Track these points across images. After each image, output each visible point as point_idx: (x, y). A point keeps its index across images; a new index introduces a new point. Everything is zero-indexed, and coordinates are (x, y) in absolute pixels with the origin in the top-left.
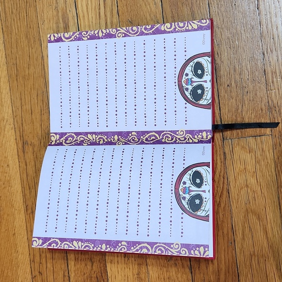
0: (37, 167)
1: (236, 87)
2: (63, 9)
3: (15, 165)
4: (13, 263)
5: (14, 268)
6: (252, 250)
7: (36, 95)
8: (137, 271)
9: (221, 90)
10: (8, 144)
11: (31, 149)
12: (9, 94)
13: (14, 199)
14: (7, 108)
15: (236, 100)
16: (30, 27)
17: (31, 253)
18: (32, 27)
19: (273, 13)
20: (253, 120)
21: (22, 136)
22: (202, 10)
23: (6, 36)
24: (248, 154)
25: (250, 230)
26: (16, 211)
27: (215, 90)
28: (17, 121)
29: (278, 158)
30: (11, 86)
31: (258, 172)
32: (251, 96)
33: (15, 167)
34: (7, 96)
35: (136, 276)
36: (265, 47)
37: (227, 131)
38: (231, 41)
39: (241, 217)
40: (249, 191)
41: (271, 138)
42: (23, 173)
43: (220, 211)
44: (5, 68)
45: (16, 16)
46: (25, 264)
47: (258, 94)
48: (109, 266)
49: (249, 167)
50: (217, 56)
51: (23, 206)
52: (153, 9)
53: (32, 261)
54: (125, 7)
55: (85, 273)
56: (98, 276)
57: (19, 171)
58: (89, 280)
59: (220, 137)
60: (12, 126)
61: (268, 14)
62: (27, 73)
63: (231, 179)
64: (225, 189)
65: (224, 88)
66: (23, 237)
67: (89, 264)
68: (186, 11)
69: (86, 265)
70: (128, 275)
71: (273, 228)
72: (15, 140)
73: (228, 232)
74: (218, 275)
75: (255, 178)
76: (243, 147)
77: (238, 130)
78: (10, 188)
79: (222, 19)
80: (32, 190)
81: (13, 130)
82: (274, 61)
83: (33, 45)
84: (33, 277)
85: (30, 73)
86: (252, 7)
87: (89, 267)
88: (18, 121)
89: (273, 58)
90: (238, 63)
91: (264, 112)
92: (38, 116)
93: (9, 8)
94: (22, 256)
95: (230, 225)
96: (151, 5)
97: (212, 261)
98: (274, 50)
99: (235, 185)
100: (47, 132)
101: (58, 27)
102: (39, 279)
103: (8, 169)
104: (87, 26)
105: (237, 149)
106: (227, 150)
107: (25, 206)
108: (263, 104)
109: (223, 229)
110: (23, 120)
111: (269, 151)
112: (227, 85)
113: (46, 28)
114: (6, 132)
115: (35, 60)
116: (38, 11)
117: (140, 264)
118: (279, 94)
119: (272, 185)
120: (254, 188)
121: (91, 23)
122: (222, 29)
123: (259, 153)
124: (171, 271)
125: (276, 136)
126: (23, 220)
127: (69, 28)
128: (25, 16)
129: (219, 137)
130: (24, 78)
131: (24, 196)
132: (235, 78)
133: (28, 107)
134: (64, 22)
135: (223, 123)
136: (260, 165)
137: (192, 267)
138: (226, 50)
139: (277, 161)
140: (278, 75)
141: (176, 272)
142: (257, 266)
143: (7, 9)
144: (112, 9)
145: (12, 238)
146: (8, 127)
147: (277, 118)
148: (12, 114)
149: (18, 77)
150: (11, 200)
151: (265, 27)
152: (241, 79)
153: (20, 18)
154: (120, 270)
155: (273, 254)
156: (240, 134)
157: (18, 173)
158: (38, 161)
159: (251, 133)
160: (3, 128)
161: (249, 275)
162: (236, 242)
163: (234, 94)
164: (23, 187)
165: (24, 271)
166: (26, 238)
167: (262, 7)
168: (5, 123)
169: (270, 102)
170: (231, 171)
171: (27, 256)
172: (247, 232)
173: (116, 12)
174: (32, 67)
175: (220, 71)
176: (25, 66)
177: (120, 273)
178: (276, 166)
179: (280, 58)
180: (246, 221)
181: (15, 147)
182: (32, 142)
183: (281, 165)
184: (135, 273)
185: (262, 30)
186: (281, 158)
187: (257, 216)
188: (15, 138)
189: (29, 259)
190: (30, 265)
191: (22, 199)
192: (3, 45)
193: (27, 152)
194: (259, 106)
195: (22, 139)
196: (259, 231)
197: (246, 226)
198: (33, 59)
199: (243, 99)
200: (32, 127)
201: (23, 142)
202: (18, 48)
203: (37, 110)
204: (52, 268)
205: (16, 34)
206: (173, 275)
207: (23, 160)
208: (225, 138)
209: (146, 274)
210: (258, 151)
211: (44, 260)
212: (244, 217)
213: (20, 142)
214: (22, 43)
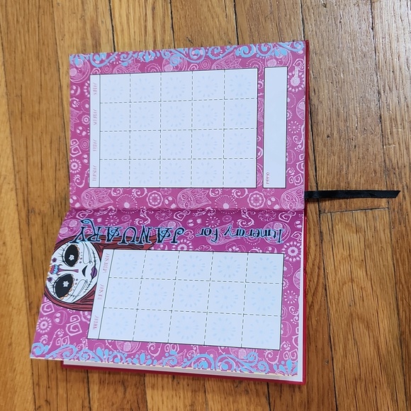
0: (47, 246)
1: (340, 139)
2: (92, 19)
3: (15, 243)
4: (8, 386)
5: (9, 394)
6: (357, 372)
7: (49, 142)
8: (190, 401)
9: (318, 142)
10: (6, 212)
11: (39, 220)
12: (9, 139)
13: (12, 293)
14: (6, 159)
15: (339, 157)
16: (43, 44)
17: (34, 373)
18: (46, 43)
19: (394, 35)
20: (362, 187)
21: (26, 201)
22: (293, 28)
23: (7, 54)
24: (355, 235)
25: (356, 343)
26: (15, 311)
27: (310, 142)
28: (20, 179)
29: (397, 241)
30: (12, 127)
31: (368, 261)
32: (361, 152)
33: (14, 245)
34: (6, 141)
35: (188, 408)
36: (381, 84)
37: (325, 201)
38: (334, 73)
39: (343, 325)
41: (387, 212)
42: (26, 255)
43: (313, 316)
44: (5, 101)
45: (23, 26)
46: (26, 388)
47: (371, 149)
48: (149, 392)
49: (356, 254)
50: (313, 94)
51: (24, 303)
52: (223, 24)
53: (36, 384)
54: (183, 20)
55: (114, 403)
56: (133, 408)
57: (20, 252)
59: (316, 209)
60: (12, 185)
61: (387, 36)
62: (37, 108)
63: (330, 269)
64: (321, 285)
65: (322, 140)
66: (24, 349)
67: (121, 389)
68: (270, 27)
69: (116, 391)
70: (176, 407)
72: (15, 207)
73: (323, 346)
74: (308, 408)
75: (364, 270)
76: (347, 225)
77: (341, 200)
78: (6, 276)
79: (321, 42)
81: (14, 192)
82: (394, 104)
83: (46, 69)
84: (37, 408)
85: (41, 109)
86: (364, 26)
87: (120, 394)
88: (22, 178)
89: (392, 98)
90: (343, 104)
91: (378, 175)
92: (51, 173)
93: (13, 15)
94: (21, 377)
95: (326, 337)
96: (221, 18)
97: (299, 388)
98: (394, 88)
99: (335, 279)
100: (63, 196)
101: (84, 45)
102: (46, 410)
103: (5, 248)
104: (126, 45)
105: (339, 227)
106: (324, 229)
107: (28, 304)
108: (377, 164)
109: (316, 342)
110: (29, 177)
111: (384, 230)
112: (326, 136)
113: (66, 46)
114: (3, 195)
115: (49, 91)
116: (56, 20)
117: (195, 391)
118: (400, 150)
119: (388, 279)
120: (363, 285)
121: (132, 41)
122: (322, 55)
123: (369, 234)
124: (240, 401)
125: (394, 210)
126: (24, 323)
127: (100, 47)
128: (37, 26)
129: (313, 209)
130: (32, 116)
131: (27, 288)
132: (338, 126)
133: (37, 158)
134: (94, 37)
135: (320, 189)
136: (371, 251)
137: (271, 395)
138: (326, 86)
139: (395, 245)
140: (399, 123)
141: (247, 403)
142: (364, 396)
143: (10, 16)
144: (164, 22)
145: (7, 350)
146: (5, 187)
147: (397, 184)
148: (12, 168)
149: (23, 116)
150: (8, 294)
151: (381, 55)
152: (347, 127)
153: (28, 30)
154: (165, 399)
155: (388, 379)
156: (344, 206)
157: (19, 255)
159: (359, 205)
161: (352, 408)
162: (334, 360)
163: (336, 149)
164: (25, 275)
165: (23, 398)
166: (27, 349)
167: (378, 27)
168: (2, 182)
169: (387, 162)
170: (330, 258)
171: (29, 377)
172: (350, 346)
173: (170, 26)
174: (44, 102)
175: (317, 115)
176: (35, 99)
177: (165, 403)
178: (394, 252)
179: (402, 100)
180: (350, 331)
181: (16, 216)
182: (42, 210)
183: (401, 251)
184: (187, 404)
185: (377, 59)
186: (400, 241)
187: (366, 323)
188: (16, 203)
189: (31, 381)
190: (32, 391)
191: (24, 293)
192: (3, 67)
193: (34, 225)
194: (372, 166)
195: (26, 205)
196: (368, 344)
197: (350, 337)
198: (47, 89)
199: (349, 155)
200: (42, 187)
201: (28, 210)
202: (25, 73)
203: (50, 164)
204: (65, 395)
205: (22, 53)
206: (242, 407)
207: (27, 236)
208: (322, 211)
209: (203, 406)
210: (369, 230)
211: (54, 383)
212: (347, 324)
213: (23, 209)
214: (31, 66)
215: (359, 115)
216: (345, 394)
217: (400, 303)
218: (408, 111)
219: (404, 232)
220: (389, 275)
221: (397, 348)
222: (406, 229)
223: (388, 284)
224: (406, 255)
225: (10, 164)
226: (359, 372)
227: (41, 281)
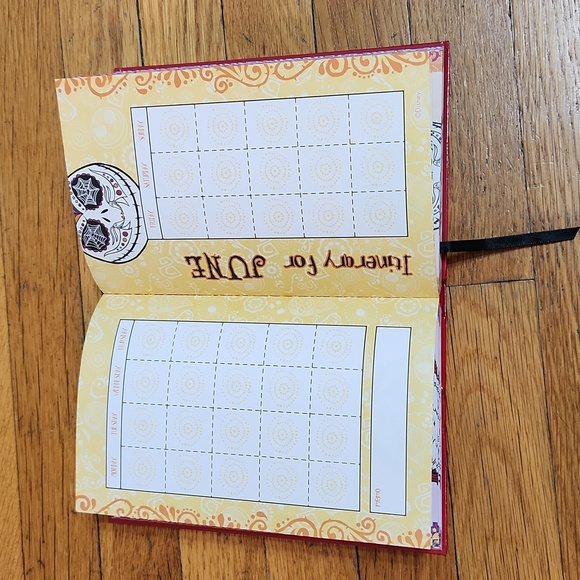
0: (44, 336)
1: (462, 178)
2: (111, 11)
6: (488, 527)
7: (49, 186)
8: (243, 565)
11: (34, 298)
15: (461, 205)
16: (44, 47)
17: (23, 520)
18: (47, 46)
19: (541, 24)
21: (17, 272)
22: (394, 18)
24: (485, 320)
25: (486, 482)
28: (8, 240)
29: (548, 330)
31: (505, 359)
32: (494, 196)
35: (241, 576)
36: (523, 95)
38: (453, 81)
39: (467, 455)
40: (485, 398)
41: (533, 285)
42: (16, 349)
45: (16, 23)
46: (11, 542)
47: (508, 191)
48: (184, 551)
49: (486, 348)
51: (12, 418)
52: (295, 13)
53: (26, 537)
54: (238, 10)
55: (135, 566)
56: (162, 574)
57: (7, 344)
61: (531, 25)
62: (34, 139)
66: (10, 485)
67: (144, 546)
68: (362, 17)
69: (137, 549)
70: (224, 574)
71: (535, 480)
72: (2, 279)
75: (499, 371)
79: (434, 36)
80: (33, 386)
82: (542, 125)
83: (47, 82)
84: (27, 572)
85: (39, 139)
86: (498, 12)
87: (143, 554)
88: (11, 238)
89: (540, 117)
90: (466, 126)
91: (519, 230)
92: (52, 231)
94: (6, 526)
96: (291, 5)
98: (542, 102)
99: (456, 386)
100: (68, 263)
101: (100, 48)
102: (38, 575)
104: (158, 46)
105: (461, 308)
107: (16, 419)
108: (517, 213)
110: (22, 237)
111: (528, 313)
113: (75, 50)
115: (50, 114)
116: (61, 13)
117: (251, 551)
118: (551, 193)
119: (534, 386)
120: (496, 394)
121: (166, 40)
123: (506, 318)
124: (315, 568)
125: (543, 282)
126: (10, 447)
127: (122, 50)
128: (35, 22)
130: (27, 150)
131: (16, 397)
132: (459, 159)
133: (32, 210)
134: (113, 37)
136: (508, 344)
137: (360, 559)
139: (545, 335)
140: (550, 153)
141: (326, 570)
142: (499, 563)
144: (211, 13)
149: (15, 149)
151: (523, 53)
152: (473, 160)
153: (24, 29)
154: (207, 563)
155: (535, 537)
156: (468, 276)
157: (6, 348)
158: (48, 324)
159: (491, 275)
162: (455, 508)
163: (457, 192)
164: (14, 379)
165: (7, 557)
166: (15, 485)
167: (518, 12)
169: (532, 211)
171: (16, 526)
172: (478, 486)
173: (220, 18)
174: (44, 130)
176: (31, 126)
177: (207, 568)
178: (543, 346)
179: (554, 118)
180: (477, 464)
181: (3, 293)
182: (38, 284)
183: (554, 345)
184: (240, 570)
185: (517, 58)
186: (552, 329)
187: (501, 452)
188: (2, 275)
189: (20, 532)
190: (20, 546)
191: (11, 404)
193: (27, 305)
194: (510, 218)
195: (17, 276)
196: (505, 486)
197: (477, 474)
198: (48, 112)
199: (476, 202)
200: (39, 251)
201: (20, 284)
202: (18, 89)
203: (50, 218)
204: (66, 554)
205: (15, 60)
206: (319, 577)
207: (17, 322)
209: (262, 573)
210: (505, 313)
211: (50, 535)
212: (474, 453)
213: (12, 283)
214: (26, 79)
215: (490, 142)
216: (470, 559)
217: (553, 422)
218: (563, 134)
219: (558, 315)
221: (548, 491)
222: (561, 311)
223: (535, 394)
224: (560, 350)
226: (491, 527)
227: (35, 386)
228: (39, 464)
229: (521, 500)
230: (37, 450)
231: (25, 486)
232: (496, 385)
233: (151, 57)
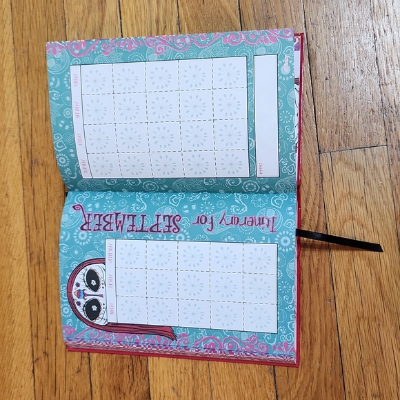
0: (49, 196)
1: (338, 81)
3: (18, 194)
4: (6, 339)
5: (7, 348)
6: (359, 311)
9: (317, 84)
10: (9, 164)
11: (42, 171)
12: (15, 93)
13: (13, 244)
14: (11, 113)
16: (51, 2)
17: (33, 324)
21: (30, 153)
23: (15, 13)
24: (354, 173)
25: (357, 280)
26: (15, 262)
28: (24, 131)
29: (396, 178)
30: (18, 82)
31: (368, 198)
32: (359, 92)
33: (17, 196)
34: (12, 95)
36: (376, 27)
38: (331, 20)
39: (345, 263)
40: (356, 225)
41: (386, 149)
42: (29, 205)
43: (314, 256)
44: (11, 57)
46: (24, 340)
47: (368, 90)
49: (356, 191)
50: (311, 39)
51: (25, 253)
53: (35, 336)
57: (22, 203)
58: (119, 362)
59: (315, 149)
60: (17, 138)
63: (330, 208)
64: (321, 224)
66: (23, 300)
71: (390, 277)
72: (19, 158)
73: (325, 284)
74: (311, 349)
75: (365, 206)
76: (347, 163)
80: (41, 230)
81: (18, 145)
82: (389, 46)
83: (53, 25)
84: (35, 361)
88: (27, 130)
89: (388, 41)
90: (340, 48)
91: (376, 114)
94: (20, 329)
95: (328, 275)
98: (389, 31)
99: (336, 217)
102: (43, 362)
103: (7, 199)
105: (339, 167)
106: (324, 168)
107: (29, 254)
108: (374, 103)
109: (317, 281)
110: (34, 130)
111: (383, 167)
112: (324, 78)
113: (73, 3)
114: (7, 147)
118: (396, 89)
119: (388, 215)
120: (363, 222)
123: (369, 171)
125: (392, 147)
126: (24, 274)
127: (106, 3)
129: (313, 150)
130: (38, 70)
131: (28, 239)
132: (336, 69)
133: (42, 110)
136: (370, 188)
138: (323, 31)
139: (395, 181)
140: (395, 64)
142: (367, 335)
145: (6, 302)
146: (10, 139)
147: (395, 122)
148: (17, 121)
149: (30, 70)
150: (9, 246)
152: (345, 69)
155: (391, 315)
156: (343, 145)
157: (22, 206)
158: (52, 188)
159: (358, 143)
160: (3, 141)
161: (356, 348)
162: (337, 299)
163: (334, 90)
164: (27, 226)
165: (21, 351)
166: (27, 300)
168: (6, 134)
169: (384, 101)
170: (330, 197)
171: (28, 329)
172: (352, 284)
175: (315, 59)
178: (393, 189)
179: (397, 41)
180: (351, 269)
181: (20, 168)
182: (45, 160)
185: (372, 4)
186: (399, 177)
187: (367, 260)
188: (19, 155)
189: (30, 333)
190: (30, 343)
191: (25, 244)
192: (11, 25)
193: (37, 176)
194: (370, 106)
195: (30, 156)
196: (370, 282)
197: (351, 275)
199: (347, 96)
200: (46, 138)
201: (32, 161)
202: (32, 30)
204: (64, 346)
207: (30, 187)
208: (322, 151)
210: (368, 168)
211: (53, 333)
212: (349, 262)
213: (26, 161)
214: (38, 23)
215: (356, 58)
216: (348, 333)
220: (389, 211)
223: (389, 220)
225: (15, 117)
226: (361, 310)
227: (42, 231)
228: (44, 285)
229: (381, 291)
230: (43, 275)
231: (34, 300)
232: (362, 216)
233: (126, 7)
